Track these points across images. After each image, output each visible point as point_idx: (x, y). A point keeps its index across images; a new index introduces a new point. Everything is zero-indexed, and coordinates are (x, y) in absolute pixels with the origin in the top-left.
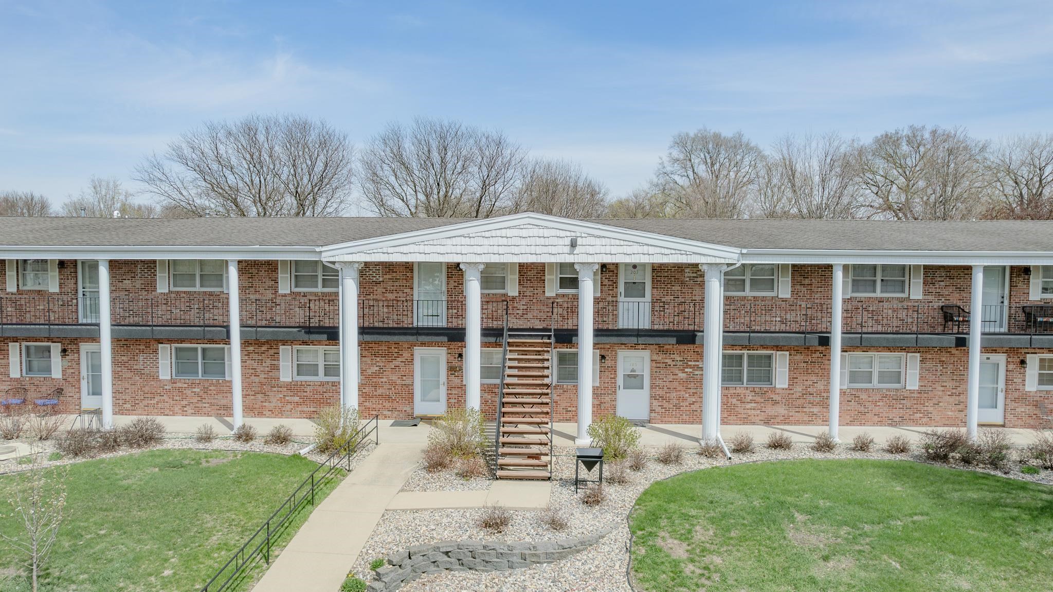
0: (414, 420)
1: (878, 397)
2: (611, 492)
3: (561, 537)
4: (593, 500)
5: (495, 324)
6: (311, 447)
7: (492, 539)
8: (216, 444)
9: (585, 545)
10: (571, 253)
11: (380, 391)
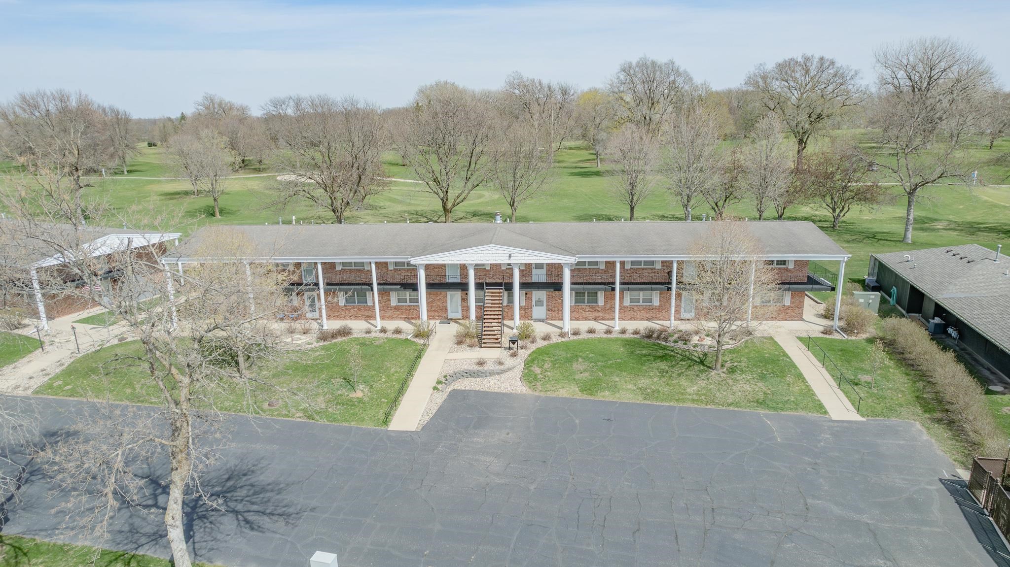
0: (448, 321)
1: (642, 309)
2: (520, 351)
3: (502, 367)
4: (514, 355)
5: (481, 281)
6: (411, 335)
7: (480, 368)
8: (373, 335)
9: (509, 369)
10: (509, 260)
11: (433, 309)
